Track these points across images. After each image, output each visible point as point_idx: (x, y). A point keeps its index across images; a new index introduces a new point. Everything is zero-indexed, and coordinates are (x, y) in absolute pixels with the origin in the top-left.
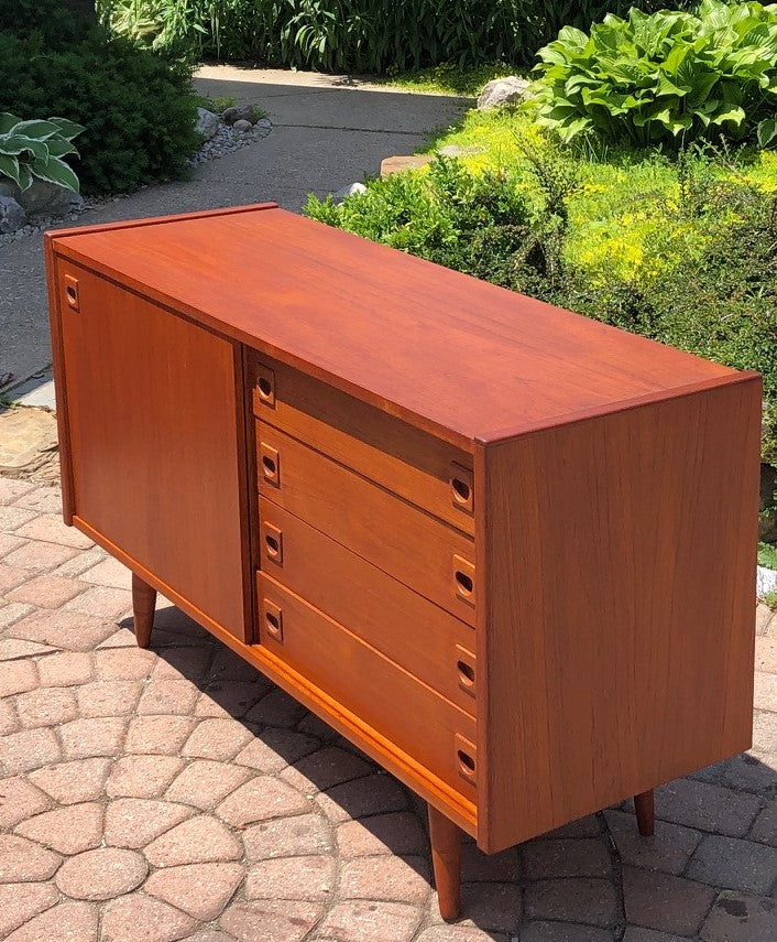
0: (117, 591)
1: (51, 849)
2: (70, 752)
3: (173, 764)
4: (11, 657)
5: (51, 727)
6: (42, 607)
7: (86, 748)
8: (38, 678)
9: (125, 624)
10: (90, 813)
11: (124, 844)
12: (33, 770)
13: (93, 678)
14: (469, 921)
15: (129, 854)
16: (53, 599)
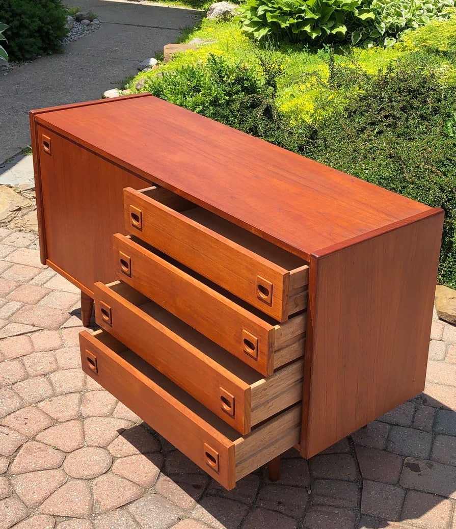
0: (66, 294)
1: (58, 449)
2: (58, 390)
4: (16, 334)
5: (45, 375)
6: (27, 303)
7: (66, 387)
8: (33, 346)
9: (74, 313)
10: (75, 426)
11: (97, 445)
12: (39, 402)
13: (62, 346)
15: (101, 450)
16: (32, 299)
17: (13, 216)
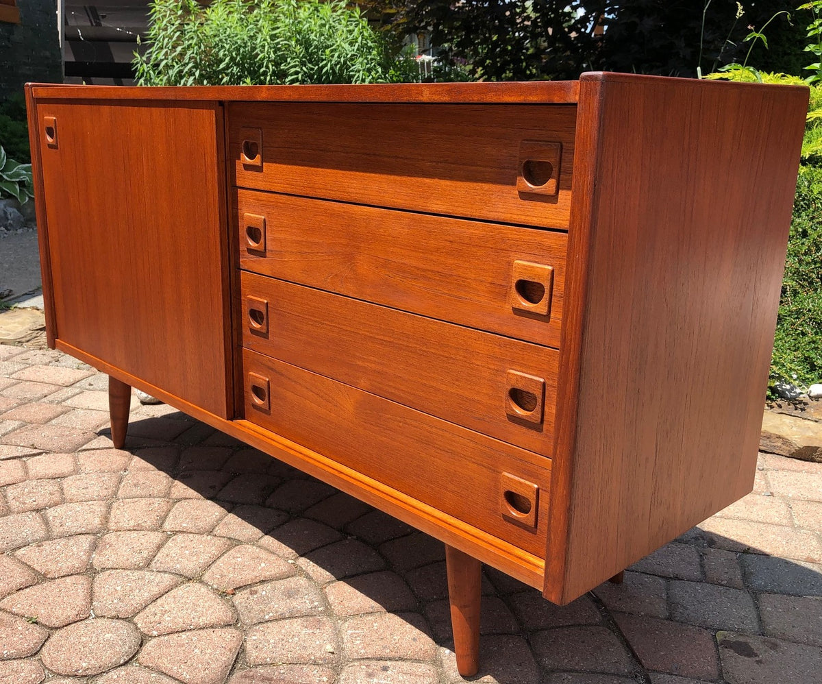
0: (94, 412)
1: (36, 623)
2: (57, 530)
3: (156, 538)
4: (2, 457)
5: (38, 511)
6: (31, 423)
7: (70, 526)
8: (27, 473)
9: (104, 433)
10: (77, 586)
11: (114, 613)
12: (19, 548)
13: (76, 471)
14: (489, 677)
15: (119, 624)
16: (40, 416)
17: (34, 335)
